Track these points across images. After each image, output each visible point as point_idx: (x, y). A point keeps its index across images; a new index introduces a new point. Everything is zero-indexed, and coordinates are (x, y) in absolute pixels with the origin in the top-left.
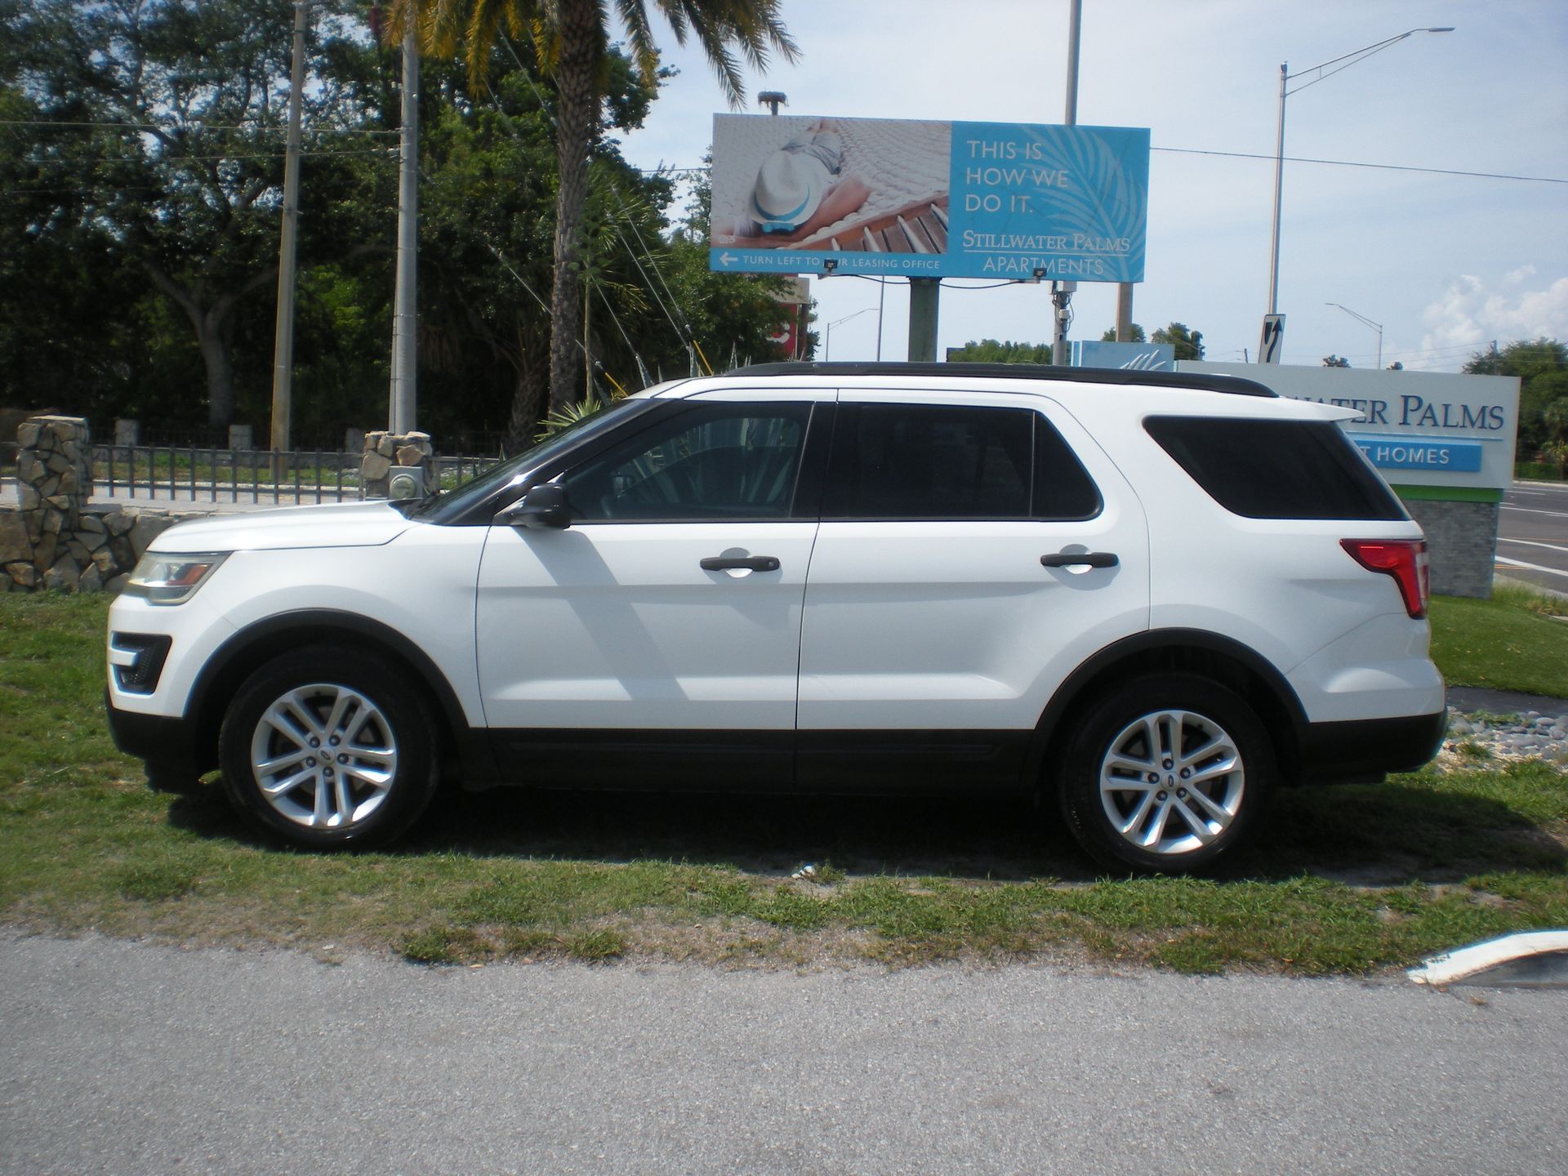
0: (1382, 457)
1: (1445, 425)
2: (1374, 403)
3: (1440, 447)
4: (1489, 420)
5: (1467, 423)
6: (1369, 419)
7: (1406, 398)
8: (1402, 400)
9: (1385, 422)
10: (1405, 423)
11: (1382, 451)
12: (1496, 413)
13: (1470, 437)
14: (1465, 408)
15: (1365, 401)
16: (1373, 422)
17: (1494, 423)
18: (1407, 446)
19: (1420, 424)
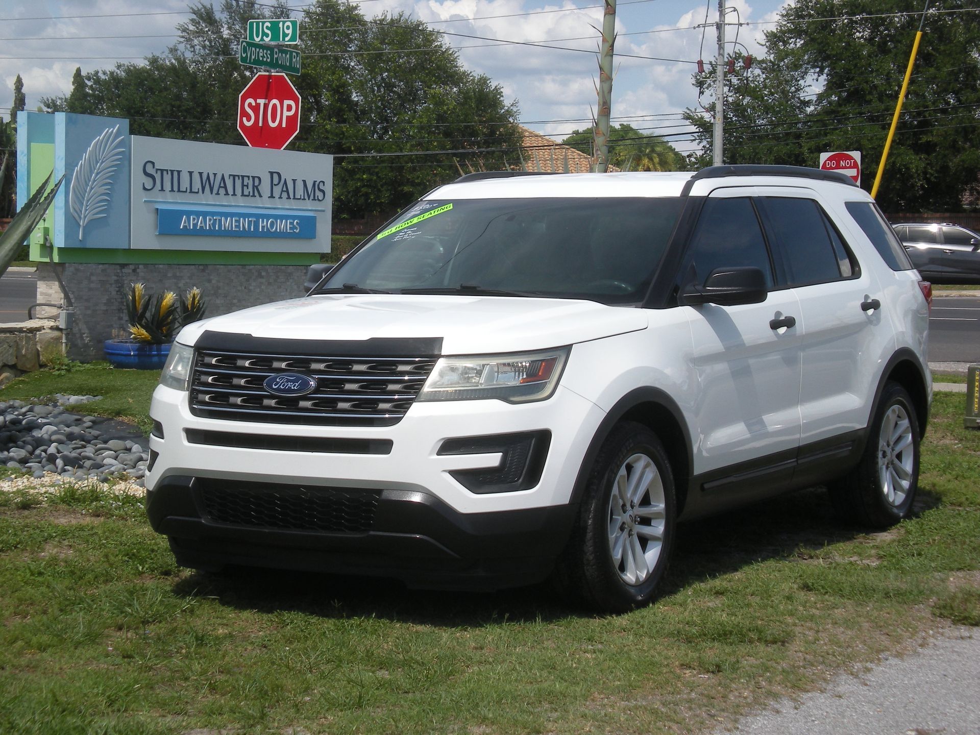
0: (263, 227)
1: (294, 198)
2: (254, 178)
3: (294, 218)
4: (318, 193)
5: (306, 197)
6: (251, 194)
7: (272, 173)
8: (269, 175)
9: (261, 196)
10: (272, 197)
11: (263, 222)
12: (321, 187)
13: (307, 208)
14: (304, 181)
15: (248, 177)
16: (254, 196)
17: (319, 194)
18: (276, 217)
19: (280, 198)
